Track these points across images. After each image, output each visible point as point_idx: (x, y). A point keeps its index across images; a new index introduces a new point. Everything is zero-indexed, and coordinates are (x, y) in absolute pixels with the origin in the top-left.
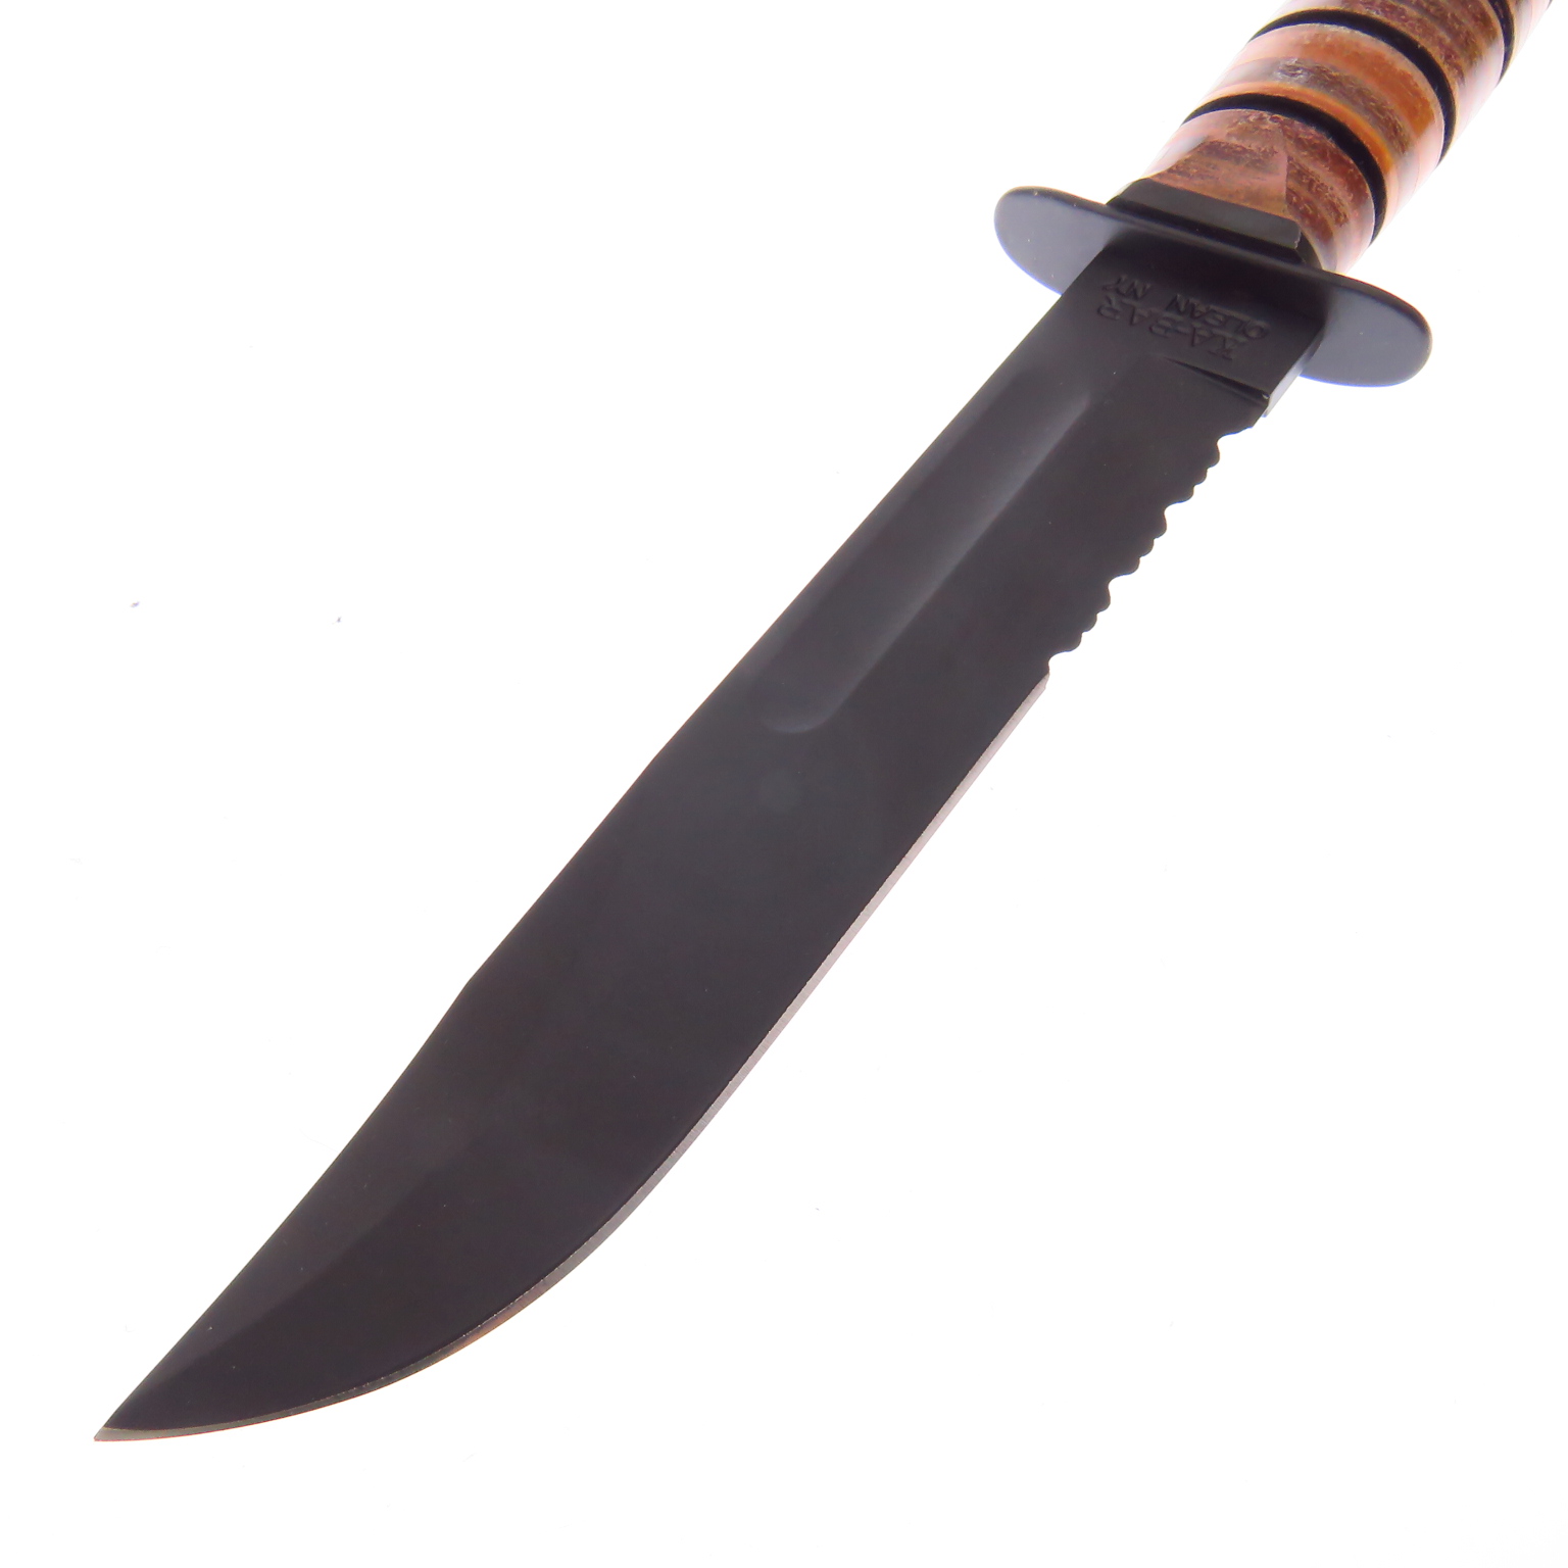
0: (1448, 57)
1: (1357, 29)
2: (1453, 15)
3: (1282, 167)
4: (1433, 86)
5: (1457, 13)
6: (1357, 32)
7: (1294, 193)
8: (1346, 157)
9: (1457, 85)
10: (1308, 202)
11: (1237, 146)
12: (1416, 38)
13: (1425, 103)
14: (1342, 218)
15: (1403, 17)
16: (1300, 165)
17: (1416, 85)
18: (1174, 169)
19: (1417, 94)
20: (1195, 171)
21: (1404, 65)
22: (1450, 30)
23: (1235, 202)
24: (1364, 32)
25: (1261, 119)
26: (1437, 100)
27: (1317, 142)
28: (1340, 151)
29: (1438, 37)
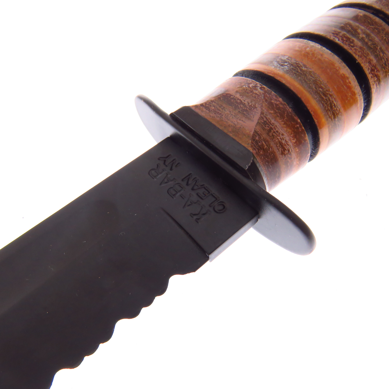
0: (372, 70)
1: (324, 47)
2: (381, 48)
3: (256, 117)
4: (361, 86)
5: (384, 48)
6: (324, 48)
7: (258, 134)
8: (296, 118)
9: (375, 86)
10: (266, 141)
11: (238, 99)
12: (357, 57)
13: (354, 94)
14: (286, 152)
15: (352, 45)
16: (266, 118)
17: (350, 83)
18: (204, 104)
19: (349, 88)
20: (213, 108)
21: (345, 70)
22: (376, 56)
23: (226, 131)
24: (327, 48)
25: (255, 86)
26: (361, 93)
27: (281, 106)
28: (293, 114)
29: (369, 59)
